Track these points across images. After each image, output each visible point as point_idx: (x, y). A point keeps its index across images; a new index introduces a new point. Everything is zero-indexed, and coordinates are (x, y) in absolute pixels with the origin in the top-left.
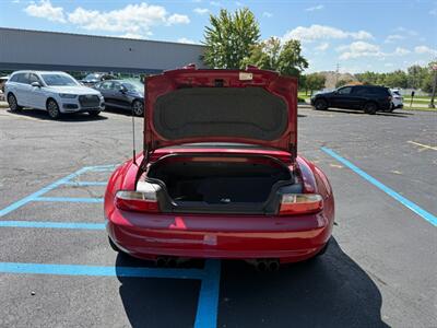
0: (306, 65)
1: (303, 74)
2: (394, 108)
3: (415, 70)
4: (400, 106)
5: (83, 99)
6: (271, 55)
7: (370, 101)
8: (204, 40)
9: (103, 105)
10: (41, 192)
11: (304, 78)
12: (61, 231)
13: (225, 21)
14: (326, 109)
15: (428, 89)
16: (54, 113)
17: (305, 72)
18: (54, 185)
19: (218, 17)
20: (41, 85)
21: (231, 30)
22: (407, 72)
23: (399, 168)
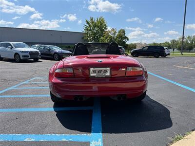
0: (128, 40)
1: (127, 43)
2: (166, 55)
3: (173, 41)
4: (169, 54)
5: (31, 53)
6: (113, 36)
7: (156, 52)
8: (84, 30)
9: (40, 56)
10: (15, 86)
11: (127, 45)
12: (27, 98)
13: (93, 22)
14: (137, 57)
15: (179, 49)
16: (18, 60)
17: (128, 43)
18: (21, 84)
19: (89, 21)
20: (12, 48)
21: (95, 26)
22: (170, 43)
23: (171, 73)
